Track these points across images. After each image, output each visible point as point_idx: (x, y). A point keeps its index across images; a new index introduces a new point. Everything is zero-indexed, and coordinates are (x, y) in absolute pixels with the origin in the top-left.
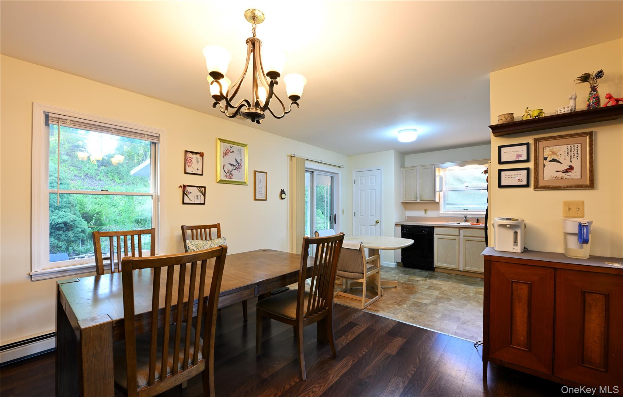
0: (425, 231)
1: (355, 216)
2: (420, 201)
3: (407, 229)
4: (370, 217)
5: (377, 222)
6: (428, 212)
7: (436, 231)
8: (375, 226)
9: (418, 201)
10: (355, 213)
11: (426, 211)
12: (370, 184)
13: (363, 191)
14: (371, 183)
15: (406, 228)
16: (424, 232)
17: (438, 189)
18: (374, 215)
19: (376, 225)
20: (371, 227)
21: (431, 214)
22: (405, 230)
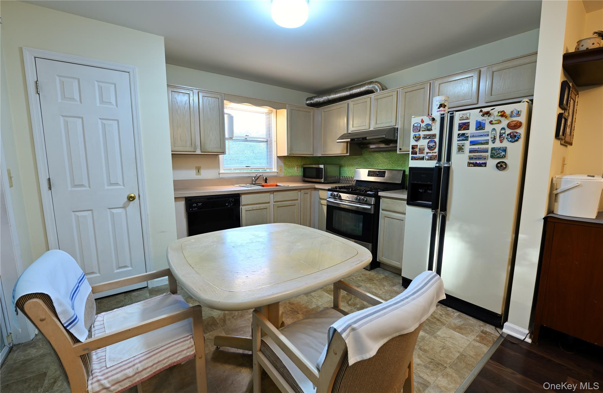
0: (229, 203)
1: (50, 188)
2: (201, 152)
3: (200, 204)
4: (107, 187)
5: (131, 199)
6: (202, 171)
7: (244, 199)
8: (124, 207)
9: (198, 152)
10: (49, 180)
11: (198, 170)
12: (98, 104)
13: (77, 119)
14: (102, 102)
15: (197, 203)
16: (228, 205)
17: (227, 136)
18: (120, 182)
19: (128, 205)
20: (114, 211)
21: (207, 174)
22: (195, 207)
